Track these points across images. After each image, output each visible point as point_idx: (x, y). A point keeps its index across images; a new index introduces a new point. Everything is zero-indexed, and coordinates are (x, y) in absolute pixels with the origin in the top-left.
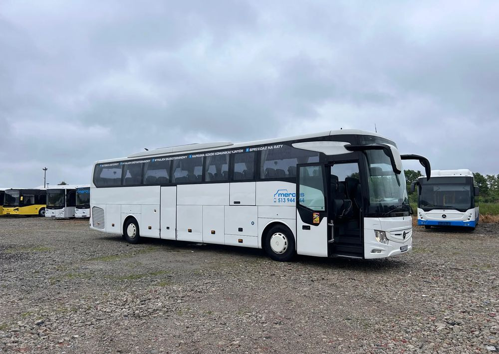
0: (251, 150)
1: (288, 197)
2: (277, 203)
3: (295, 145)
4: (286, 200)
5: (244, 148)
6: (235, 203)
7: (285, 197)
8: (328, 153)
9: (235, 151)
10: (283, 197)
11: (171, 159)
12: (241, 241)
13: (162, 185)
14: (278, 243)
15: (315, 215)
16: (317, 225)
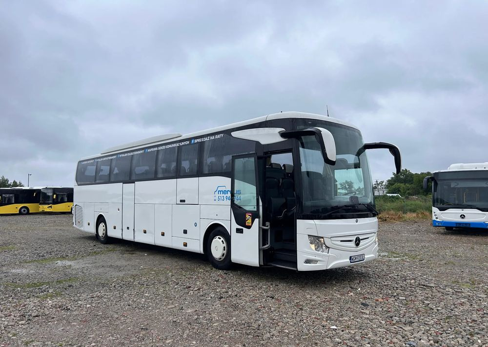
0: (196, 141)
1: (226, 195)
2: (217, 202)
3: (234, 134)
4: (225, 198)
5: (190, 139)
6: (181, 201)
7: (224, 195)
8: (264, 141)
9: (183, 143)
10: (222, 195)
11: (132, 154)
12: (185, 245)
13: (124, 183)
14: (218, 248)
15: (248, 217)
16: (249, 227)
